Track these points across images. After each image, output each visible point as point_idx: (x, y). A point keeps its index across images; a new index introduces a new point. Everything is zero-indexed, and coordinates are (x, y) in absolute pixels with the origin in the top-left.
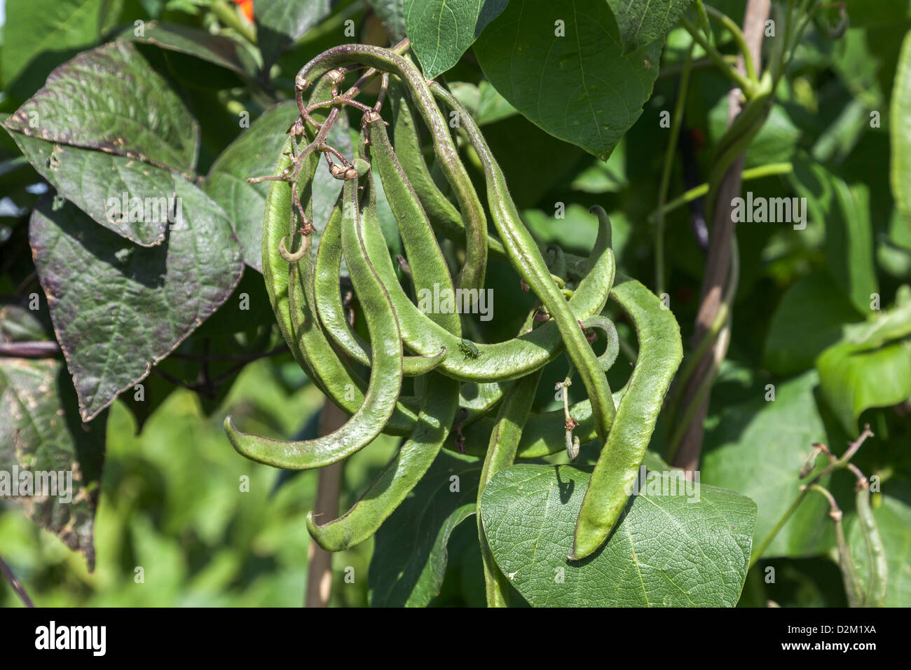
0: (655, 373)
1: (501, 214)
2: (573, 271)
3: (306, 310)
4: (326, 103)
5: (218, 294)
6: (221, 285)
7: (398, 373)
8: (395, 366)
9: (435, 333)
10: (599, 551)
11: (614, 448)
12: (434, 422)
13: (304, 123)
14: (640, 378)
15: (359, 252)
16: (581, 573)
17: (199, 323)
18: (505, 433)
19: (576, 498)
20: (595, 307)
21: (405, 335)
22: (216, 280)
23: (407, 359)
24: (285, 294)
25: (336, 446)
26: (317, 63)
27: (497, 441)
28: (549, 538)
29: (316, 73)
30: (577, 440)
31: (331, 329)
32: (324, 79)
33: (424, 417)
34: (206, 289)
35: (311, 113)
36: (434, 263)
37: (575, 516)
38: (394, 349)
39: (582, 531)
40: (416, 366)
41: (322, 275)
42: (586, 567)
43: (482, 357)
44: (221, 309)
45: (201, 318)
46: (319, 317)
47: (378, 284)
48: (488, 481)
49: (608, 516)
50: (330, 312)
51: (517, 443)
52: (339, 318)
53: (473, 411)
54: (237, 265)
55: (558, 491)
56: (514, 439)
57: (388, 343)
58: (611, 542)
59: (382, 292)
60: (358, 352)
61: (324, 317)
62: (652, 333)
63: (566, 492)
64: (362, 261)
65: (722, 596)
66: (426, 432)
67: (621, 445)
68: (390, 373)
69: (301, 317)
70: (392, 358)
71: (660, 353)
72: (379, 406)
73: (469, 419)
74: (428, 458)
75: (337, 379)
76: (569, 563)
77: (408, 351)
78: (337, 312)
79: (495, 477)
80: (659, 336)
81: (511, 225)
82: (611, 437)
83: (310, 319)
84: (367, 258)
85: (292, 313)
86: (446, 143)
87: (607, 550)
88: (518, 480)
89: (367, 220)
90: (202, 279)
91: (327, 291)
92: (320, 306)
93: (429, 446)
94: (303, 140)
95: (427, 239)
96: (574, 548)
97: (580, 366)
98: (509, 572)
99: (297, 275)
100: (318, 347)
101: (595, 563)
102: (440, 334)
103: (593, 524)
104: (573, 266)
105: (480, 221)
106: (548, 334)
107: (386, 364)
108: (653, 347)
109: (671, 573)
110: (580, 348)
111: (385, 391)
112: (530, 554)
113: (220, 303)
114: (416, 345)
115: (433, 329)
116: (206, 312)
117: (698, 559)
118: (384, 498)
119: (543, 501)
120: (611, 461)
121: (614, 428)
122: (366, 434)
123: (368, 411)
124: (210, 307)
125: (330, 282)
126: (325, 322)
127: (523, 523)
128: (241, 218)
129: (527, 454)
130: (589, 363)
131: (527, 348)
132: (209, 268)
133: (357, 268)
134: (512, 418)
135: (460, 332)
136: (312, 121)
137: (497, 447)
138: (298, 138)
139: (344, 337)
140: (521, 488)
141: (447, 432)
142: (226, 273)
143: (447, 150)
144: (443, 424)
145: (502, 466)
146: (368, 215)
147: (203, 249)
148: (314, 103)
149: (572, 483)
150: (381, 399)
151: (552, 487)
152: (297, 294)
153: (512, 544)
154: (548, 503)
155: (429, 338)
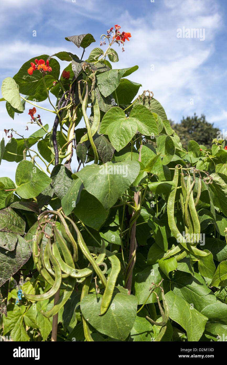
0: (114, 274)
1: (80, 243)
2: (98, 252)
3: (42, 265)
4: (44, 222)
5: (26, 260)
6: (27, 258)
7: (61, 278)
8: (60, 277)
9: (69, 268)
10: (105, 313)
11: (107, 290)
12: (71, 286)
13: (40, 227)
14: (112, 275)
15: (51, 254)
16: (103, 317)
17: (22, 266)
18: (85, 288)
19: (100, 301)
20: (102, 260)
21: (62, 269)
22: (26, 257)
23: (63, 274)
24: (38, 263)
25: (48, 295)
26: (42, 214)
27: (84, 290)
28: (95, 311)
29: (42, 216)
30: (99, 289)
31: (47, 269)
32: (44, 218)
33: (69, 285)
34: (24, 259)
35: (41, 225)
36: (68, 254)
37: (100, 305)
38: (60, 273)
39: (102, 309)
40: (65, 276)
41: (45, 258)
42: (103, 316)
43: (79, 273)
44: (26, 263)
45: (22, 265)
46: (45, 267)
47: (55, 260)
48: (82, 299)
49: (107, 305)
50: (47, 265)
51: (88, 290)
52: (49, 266)
53: (79, 283)
54: (30, 253)
55: (97, 300)
56: (87, 289)
57: (58, 272)
58: (108, 311)
59: (56, 261)
60: (53, 273)
61: (46, 266)
62: (114, 264)
63: (98, 300)
64: (51, 255)
65: (132, 321)
66: (69, 289)
67: (108, 290)
68: (59, 278)
69: (41, 267)
70: (59, 275)
71: (116, 269)
72: (57, 286)
73: (78, 284)
74: (70, 294)
75: (49, 279)
76: (100, 316)
77: (63, 273)
78: (49, 265)
79: (84, 298)
80: (115, 265)
81: (82, 245)
82: (106, 288)
83: (43, 267)
84: (53, 255)
85: (39, 266)
86: (67, 230)
87: (107, 312)
88: (88, 298)
89: (54, 246)
90: (23, 257)
91: (47, 261)
92: (45, 264)
93: (70, 292)
94: (40, 230)
95: (66, 249)
96: (100, 312)
97: (98, 274)
98: (87, 319)
99: (39, 258)
100: (45, 273)
101: (105, 315)
102: (70, 268)
103: (104, 307)
104: (98, 250)
105: (75, 245)
106: (92, 268)
107: (58, 276)
108: (114, 268)
109: (121, 316)
110: (98, 270)
111: (58, 282)
112: (91, 315)
113: (26, 262)
114: (65, 271)
115: (69, 267)
116: (23, 264)
117: (126, 313)
118: (60, 304)
119: (94, 303)
120: (106, 293)
121: (107, 286)
122: (54, 292)
123: (55, 287)
124: (24, 263)
125: (47, 259)
126: (46, 268)
127: (90, 308)
128: (32, 243)
129: (91, 291)
130: (100, 273)
131: (88, 270)
132: (24, 255)
133: (51, 257)
134: (87, 285)
135: (75, 267)
136: (41, 226)
137: (84, 291)
138: (39, 230)
139: (50, 270)
140: (89, 300)
141: (73, 288)
142: (27, 255)
143: (68, 232)
144: (72, 287)
145: (85, 295)
146: (54, 244)
147: (23, 250)
148: (42, 223)
149: (99, 298)
150: (57, 284)
151: (95, 299)
152: (40, 262)
153: (87, 313)
154: (95, 303)
155: (68, 270)
